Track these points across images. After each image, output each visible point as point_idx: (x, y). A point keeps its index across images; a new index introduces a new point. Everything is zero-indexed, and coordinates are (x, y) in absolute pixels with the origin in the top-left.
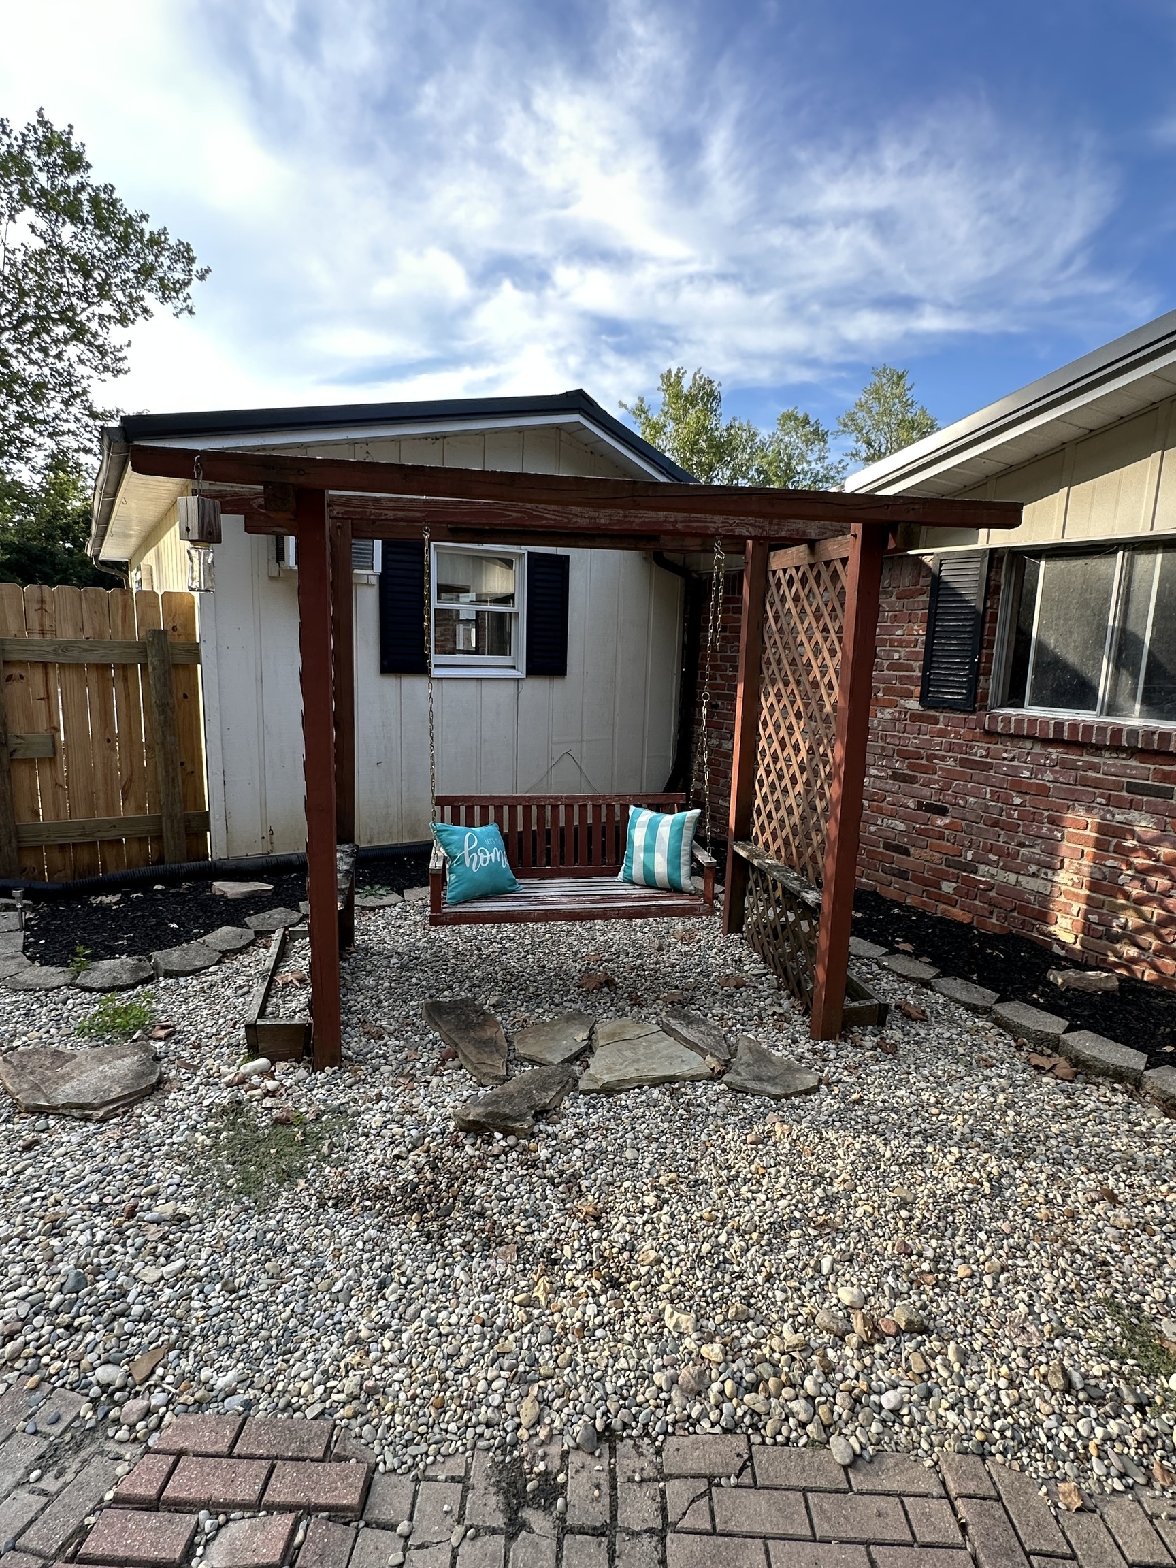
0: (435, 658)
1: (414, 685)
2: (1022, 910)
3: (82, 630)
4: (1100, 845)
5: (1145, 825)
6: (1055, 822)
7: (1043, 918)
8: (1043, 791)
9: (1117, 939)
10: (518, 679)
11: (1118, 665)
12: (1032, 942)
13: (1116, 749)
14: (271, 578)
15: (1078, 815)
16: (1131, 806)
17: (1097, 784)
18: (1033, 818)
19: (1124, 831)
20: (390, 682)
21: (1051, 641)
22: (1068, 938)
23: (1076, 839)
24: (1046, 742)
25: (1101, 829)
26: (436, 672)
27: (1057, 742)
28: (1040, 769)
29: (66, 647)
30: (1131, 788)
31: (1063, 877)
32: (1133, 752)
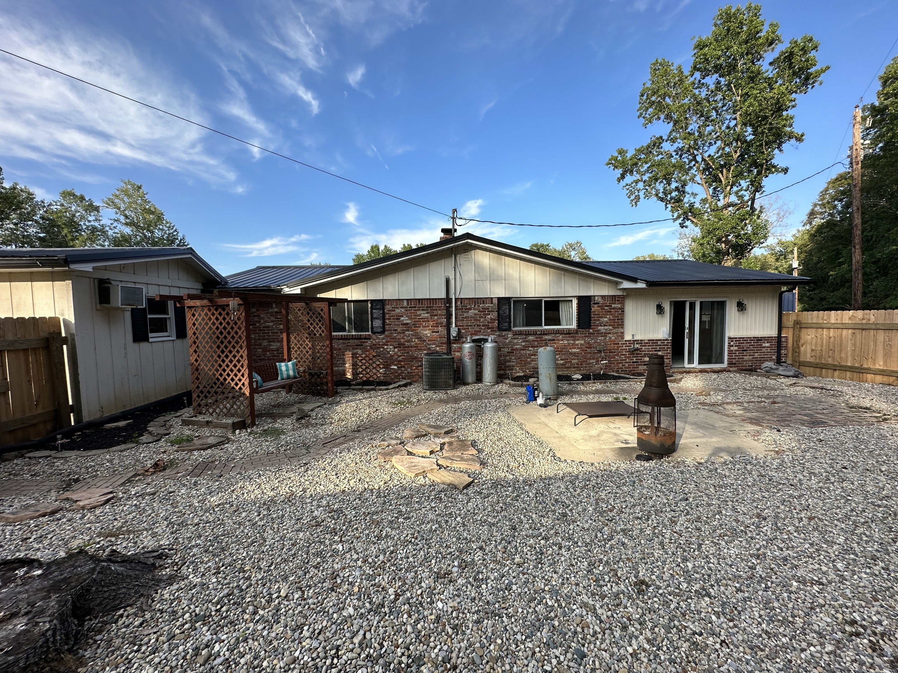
0: (150, 335)
1: (144, 345)
2: (340, 374)
3: (16, 335)
4: (352, 357)
5: (360, 352)
6: (344, 355)
7: (345, 374)
8: (340, 349)
9: (359, 374)
10: (173, 340)
11: (349, 323)
12: (343, 381)
13: (353, 339)
14: (97, 310)
15: (348, 352)
16: (357, 349)
17: (350, 346)
18: (339, 355)
19: (356, 354)
20: (136, 345)
21: (335, 319)
22: (350, 377)
23: (348, 357)
24: (339, 339)
25: (352, 354)
26: (151, 340)
27: (342, 339)
28: (338, 345)
29: (13, 343)
30: (356, 345)
31: (347, 365)
32: (356, 339)
